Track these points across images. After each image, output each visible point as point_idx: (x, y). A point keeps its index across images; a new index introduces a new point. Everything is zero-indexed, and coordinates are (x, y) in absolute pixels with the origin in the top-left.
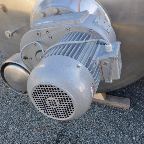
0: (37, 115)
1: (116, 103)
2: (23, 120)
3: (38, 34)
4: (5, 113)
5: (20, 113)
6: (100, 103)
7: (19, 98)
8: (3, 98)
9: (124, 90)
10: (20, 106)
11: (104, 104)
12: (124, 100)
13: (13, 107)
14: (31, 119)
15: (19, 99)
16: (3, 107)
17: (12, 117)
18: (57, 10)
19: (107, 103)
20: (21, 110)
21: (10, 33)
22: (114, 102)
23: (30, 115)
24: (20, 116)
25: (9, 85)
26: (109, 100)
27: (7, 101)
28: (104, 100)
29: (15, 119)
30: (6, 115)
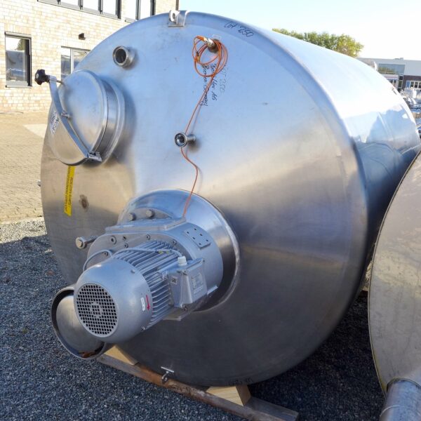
0: (98, 411)
1: (266, 414)
2: (69, 415)
3: (112, 240)
4: (39, 396)
5: (67, 402)
6: (235, 412)
7: (74, 376)
8: (44, 371)
9: (300, 399)
10: (72, 390)
11: (243, 415)
12: (283, 413)
13: (58, 389)
14: (84, 416)
15: (74, 378)
16: (38, 386)
17: (50, 405)
18: (150, 212)
19: (249, 413)
20: (72, 397)
21: (84, 241)
22: (262, 413)
23: (86, 409)
24: (65, 408)
25: (60, 334)
26: (254, 408)
27: (48, 377)
28: (241, 404)
29: (55, 410)
30: (40, 401)
